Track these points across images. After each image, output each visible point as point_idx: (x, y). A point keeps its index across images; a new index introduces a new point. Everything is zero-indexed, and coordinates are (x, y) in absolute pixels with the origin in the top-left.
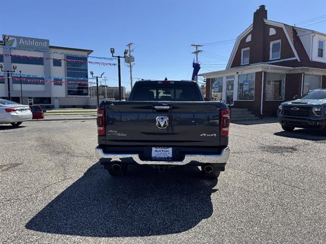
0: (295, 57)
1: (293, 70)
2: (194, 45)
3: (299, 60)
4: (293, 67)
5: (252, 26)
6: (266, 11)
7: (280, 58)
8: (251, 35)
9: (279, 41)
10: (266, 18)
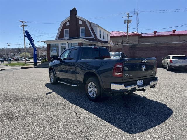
0: (92, 36)
1: (92, 43)
2: (21, 21)
3: (94, 38)
4: (92, 41)
5: (70, 17)
6: (77, 11)
7: (85, 36)
8: (69, 22)
9: (84, 28)
10: (77, 15)
